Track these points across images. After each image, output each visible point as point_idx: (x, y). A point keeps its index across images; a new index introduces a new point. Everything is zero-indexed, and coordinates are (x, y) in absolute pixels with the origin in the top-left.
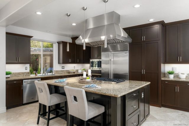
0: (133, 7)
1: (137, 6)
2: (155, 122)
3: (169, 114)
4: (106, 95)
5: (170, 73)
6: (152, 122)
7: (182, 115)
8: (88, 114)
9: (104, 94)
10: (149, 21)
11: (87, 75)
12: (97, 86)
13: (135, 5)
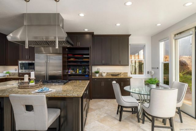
0: (79, 15)
1: (82, 15)
2: (93, 112)
3: (99, 103)
4: (68, 96)
5: (97, 72)
6: (92, 112)
7: (106, 102)
8: (48, 121)
9: (66, 96)
10: (84, 30)
11: (30, 79)
12: (50, 90)
13: (80, 14)
